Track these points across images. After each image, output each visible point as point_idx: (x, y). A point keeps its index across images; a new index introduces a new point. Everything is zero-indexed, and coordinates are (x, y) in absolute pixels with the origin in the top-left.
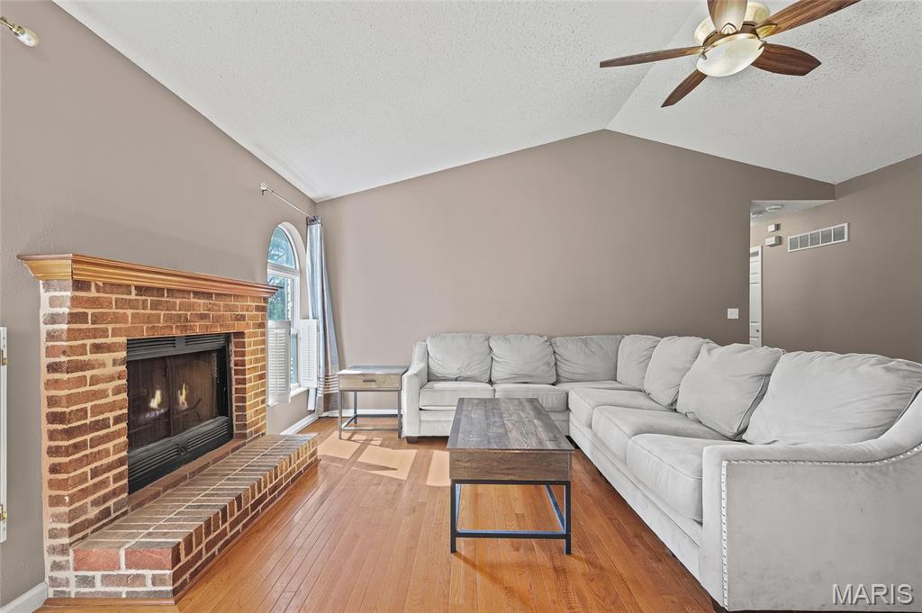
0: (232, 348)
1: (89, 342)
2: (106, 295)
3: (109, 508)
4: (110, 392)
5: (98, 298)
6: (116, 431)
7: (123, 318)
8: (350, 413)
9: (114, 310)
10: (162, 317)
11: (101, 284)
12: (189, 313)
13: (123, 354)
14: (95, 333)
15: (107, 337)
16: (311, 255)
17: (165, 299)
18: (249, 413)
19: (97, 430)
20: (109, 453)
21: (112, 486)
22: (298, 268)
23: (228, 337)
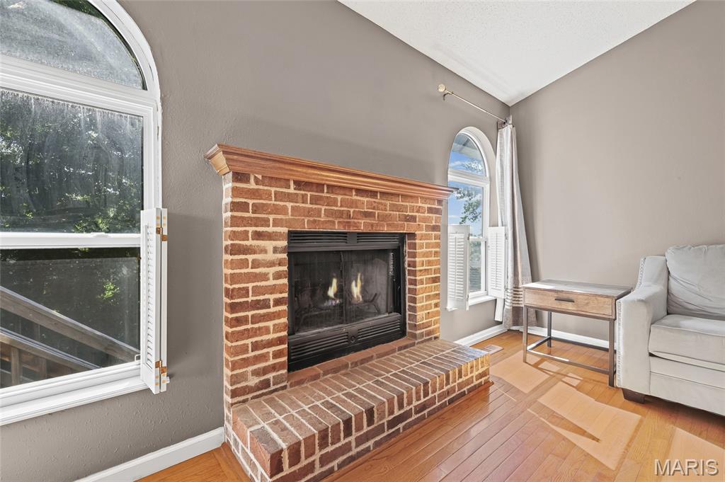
0: (407, 249)
1: (251, 229)
2: (266, 188)
3: (268, 380)
4: (271, 276)
5: (257, 190)
6: (276, 312)
7: (283, 210)
8: (544, 332)
9: (273, 202)
10: (323, 212)
11: (260, 177)
12: (352, 210)
13: (285, 243)
14: (257, 222)
15: (269, 226)
16: (501, 160)
17: (325, 195)
18: (420, 314)
19: (258, 309)
20: (269, 331)
21: (272, 362)
22: (488, 175)
23: (402, 237)
